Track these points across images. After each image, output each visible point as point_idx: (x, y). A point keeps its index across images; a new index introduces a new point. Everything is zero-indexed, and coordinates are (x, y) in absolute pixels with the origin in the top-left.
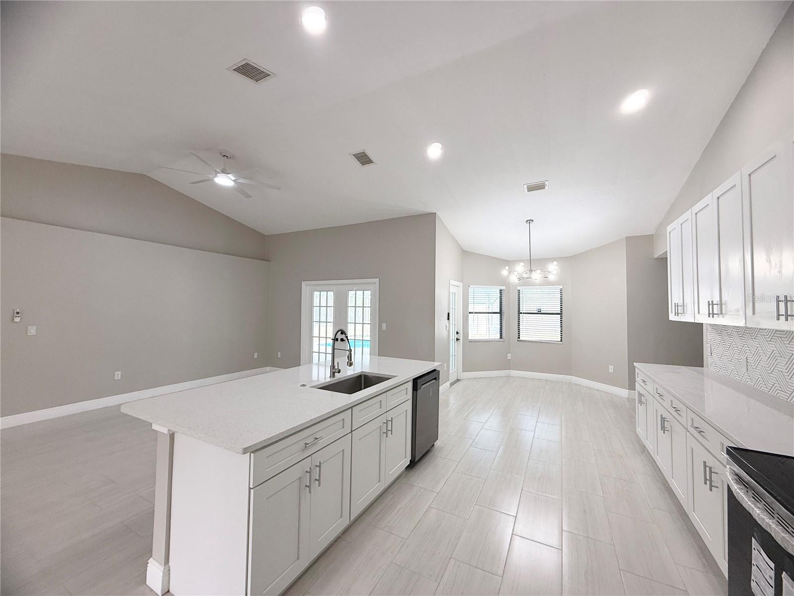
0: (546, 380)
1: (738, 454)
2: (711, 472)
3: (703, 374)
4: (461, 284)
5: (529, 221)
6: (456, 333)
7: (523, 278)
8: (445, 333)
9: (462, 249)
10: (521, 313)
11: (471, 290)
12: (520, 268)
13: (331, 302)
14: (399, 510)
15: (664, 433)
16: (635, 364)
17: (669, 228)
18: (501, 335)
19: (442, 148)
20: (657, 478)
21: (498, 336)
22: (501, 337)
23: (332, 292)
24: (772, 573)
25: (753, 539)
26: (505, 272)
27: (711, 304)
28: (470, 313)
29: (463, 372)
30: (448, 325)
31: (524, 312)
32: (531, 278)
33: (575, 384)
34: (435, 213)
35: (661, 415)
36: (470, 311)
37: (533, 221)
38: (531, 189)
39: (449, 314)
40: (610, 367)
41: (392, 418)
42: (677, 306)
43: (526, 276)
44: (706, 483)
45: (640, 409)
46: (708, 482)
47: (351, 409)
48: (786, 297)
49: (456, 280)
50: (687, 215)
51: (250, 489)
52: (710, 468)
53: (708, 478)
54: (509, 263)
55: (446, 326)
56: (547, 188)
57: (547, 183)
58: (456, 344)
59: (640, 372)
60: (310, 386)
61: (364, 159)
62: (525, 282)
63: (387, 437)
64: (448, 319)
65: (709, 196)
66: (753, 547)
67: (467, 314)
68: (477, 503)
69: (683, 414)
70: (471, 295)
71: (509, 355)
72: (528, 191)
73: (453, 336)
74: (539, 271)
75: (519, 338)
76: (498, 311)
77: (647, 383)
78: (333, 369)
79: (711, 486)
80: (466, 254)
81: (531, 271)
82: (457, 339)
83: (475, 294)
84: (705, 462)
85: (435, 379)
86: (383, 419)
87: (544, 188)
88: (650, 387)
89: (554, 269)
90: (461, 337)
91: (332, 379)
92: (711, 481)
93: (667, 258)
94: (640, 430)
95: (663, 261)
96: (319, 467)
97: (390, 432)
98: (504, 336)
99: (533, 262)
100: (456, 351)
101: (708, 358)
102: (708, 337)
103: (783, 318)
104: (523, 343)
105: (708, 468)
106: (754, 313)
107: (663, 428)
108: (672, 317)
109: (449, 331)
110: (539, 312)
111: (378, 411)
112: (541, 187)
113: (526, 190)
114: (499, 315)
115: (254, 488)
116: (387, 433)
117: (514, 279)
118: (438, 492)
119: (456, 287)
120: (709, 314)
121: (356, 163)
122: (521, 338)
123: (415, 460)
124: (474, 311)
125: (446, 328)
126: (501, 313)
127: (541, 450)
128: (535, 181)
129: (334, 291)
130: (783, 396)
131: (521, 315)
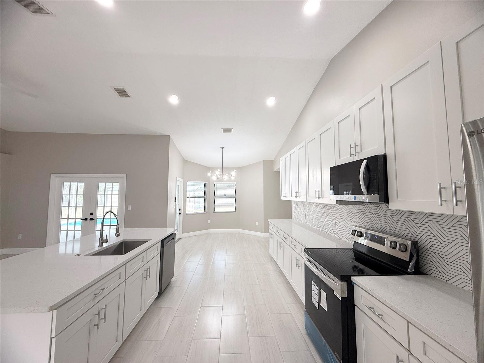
0: (228, 233)
1: (308, 251)
2: (298, 261)
3: (291, 222)
4: (182, 180)
5: (222, 148)
6: (179, 210)
7: (218, 178)
8: (173, 210)
9: (184, 159)
10: (216, 197)
11: (188, 183)
12: (218, 173)
13: (81, 190)
14: (154, 326)
15: (281, 249)
16: (269, 220)
17: (281, 159)
18: (205, 210)
19: (178, 99)
20: (278, 270)
21: (203, 211)
22: (205, 211)
23: (83, 183)
24: (318, 291)
25: (312, 281)
26: (209, 174)
27: (296, 193)
28: (187, 197)
29: (183, 233)
30: (175, 205)
31: (217, 196)
32: (223, 178)
33: (241, 233)
34: (169, 136)
35: (280, 242)
36: (187, 196)
37: (224, 147)
38: (225, 131)
39: (175, 198)
40: (257, 223)
41: (150, 267)
42: (284, 193)
43: (219, 177)
44: (296, 266)
45: (271, 241)
46: (297, 265)
47: (125, 265)
48: (318, 190)
49: (180, 178)
50: (288, 154)
51: (52, 338)
52: (298, 259)
53: (297, 264)
54: (212, 169)
55: (174, 206)
56: (232, 132)
57: (232, 130)
58: (179, 216)
59: (270, 223)
60: (85, 255)
61: (122, 93)
62: (220, 180)
63: (147, 279)
64: (175, 201)
65: (295, 148)
66: (312, 284)
67: (185, 198)
68: (202, 306)
69: (288, 239)
70: (188, 186)
71: (209, 221)
72: (223, 132)
73: (177, 212)
74: (227, 174)
75: (214, 211)
76: (203, 196)
77: (274, 229)
78: (101, 240)
79: (298, 267)
80: (185, 162)
81: (223, 174)
82: (180, 214)
83: (190, 186)
84: (296, 258)
85: (173, 239)
86: (144, 268)
87: (231, 132)
88: (275, 230)
89: (234, 173)
90: (182, 212)
91: (100, 248)
92: (298, 265)
93: (280, 171)
94: (270, 251)
95: (278, 173)
96: (105, 309)
97: (149, 276)
98: (206, 210)
99: (224, 169)
100: (179, 220)
101: (294, 216)
102: (294, 206)
103: (317, 198)
104: (216, 213)
105: (297, 260)
106: (309, 197)
107: (281, 248)
108: (282, 198)
109: (175, 208)
110: (225, 197)
111: (142, 264)
112: (229, 131)
113: (222, 132)
114: (203, 198)
115: (55, 337)
116: (147, 277)
117: (214, 178)
118: (178, 307)
119: (180, 182)
120: (295, 197)
121: (116, 94)
122: (216, 211)
123: (161, 292)
124: (190, 196)
125: (174, 207)
126: (205, 197)
127: (230, 270)
128: (227, 127)
129: (85, 182)
130: (316, 227)
131: (215, 198)
